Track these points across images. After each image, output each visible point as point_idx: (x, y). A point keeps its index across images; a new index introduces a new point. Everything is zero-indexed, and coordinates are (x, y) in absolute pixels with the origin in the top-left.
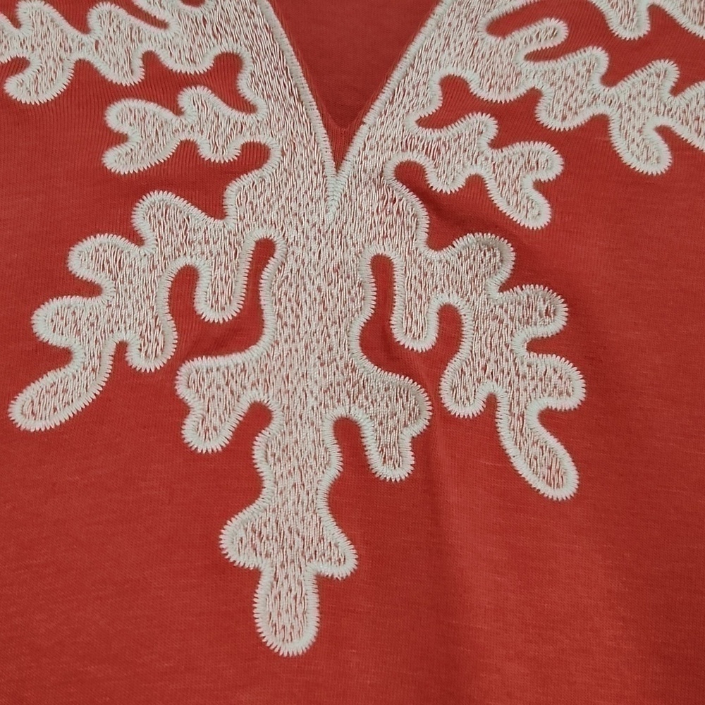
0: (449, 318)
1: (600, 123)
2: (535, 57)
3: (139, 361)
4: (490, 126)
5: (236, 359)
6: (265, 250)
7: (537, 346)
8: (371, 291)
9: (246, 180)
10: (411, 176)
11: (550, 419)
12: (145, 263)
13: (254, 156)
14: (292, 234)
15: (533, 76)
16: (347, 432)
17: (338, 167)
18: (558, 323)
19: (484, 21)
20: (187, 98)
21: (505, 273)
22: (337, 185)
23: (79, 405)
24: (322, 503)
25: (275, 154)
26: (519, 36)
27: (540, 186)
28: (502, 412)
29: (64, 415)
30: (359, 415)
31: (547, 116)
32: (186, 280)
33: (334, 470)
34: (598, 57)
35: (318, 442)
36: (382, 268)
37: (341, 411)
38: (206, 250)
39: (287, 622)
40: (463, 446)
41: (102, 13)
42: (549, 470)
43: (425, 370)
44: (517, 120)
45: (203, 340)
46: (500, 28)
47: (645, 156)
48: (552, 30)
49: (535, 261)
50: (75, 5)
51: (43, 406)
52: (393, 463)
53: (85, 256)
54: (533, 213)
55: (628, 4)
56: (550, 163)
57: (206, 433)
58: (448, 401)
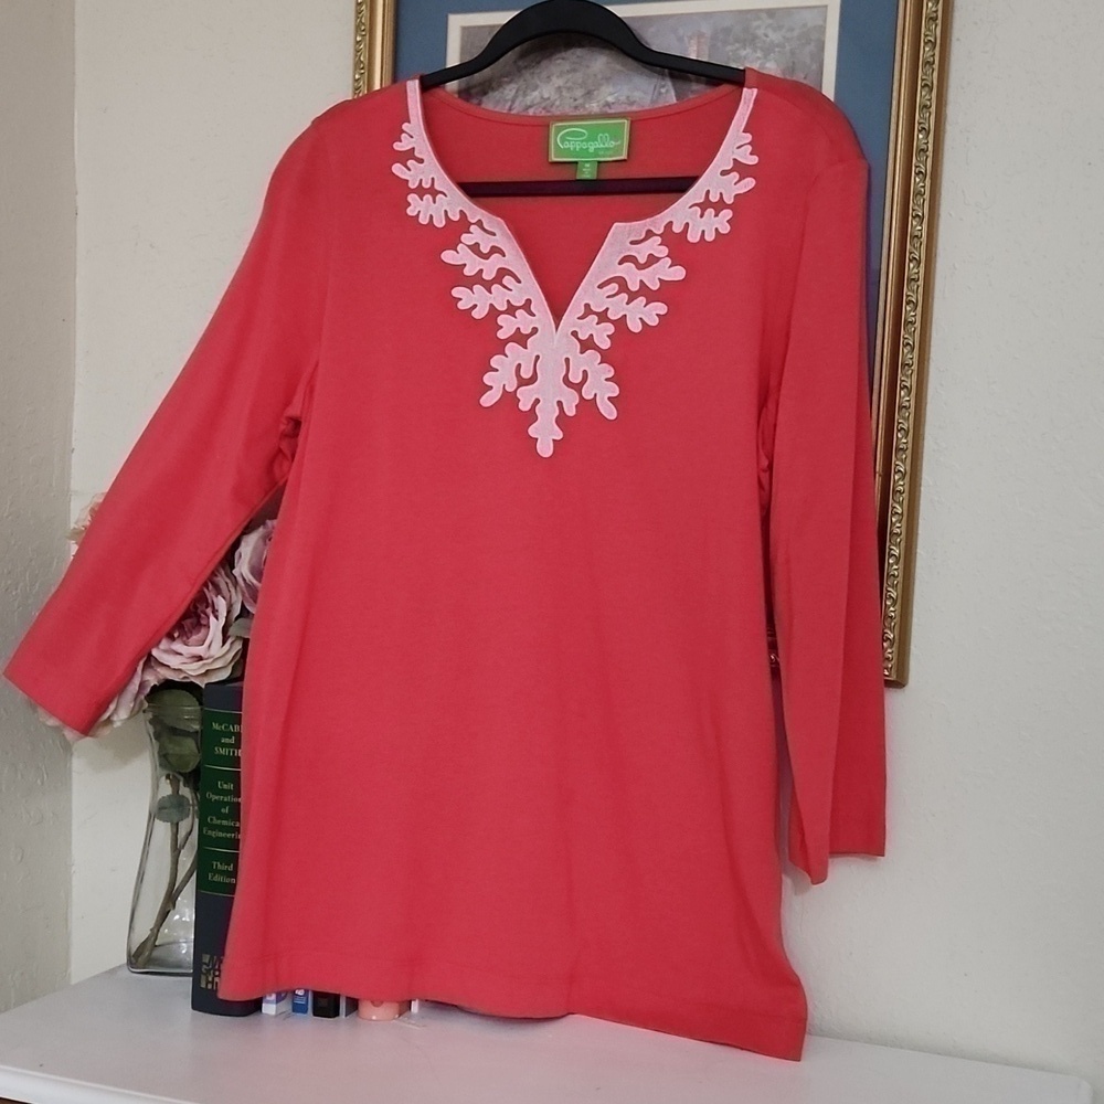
0: (585, 372)
1: (625, 316)
2: (608, 297)
3: (508, 389)
4: (596, 318)
5: (531, 386)
6: (538, 357)
7: (607, 380)
8: (565, 367)
9: (533, 338)
10: (575, 334)
11: (610, 399)
12: (509, 363)
13: (535, 330)
14: (544, 352)
15: (608, 303)
16: (560, 404)
17: (557, 329)
18: (612, 373)
20: (518, 313)
21: (599, 361)
22: (557, 336)
23: (496, 400)
24: (554, 422)
25: (540, 330)
26: (605, 289)
27: (608, 336)
28: (598, 398)
29: (492, 403)
30: (562, 400)
31: (612, 315)
32: (519, 367)
33: (557, 413)
34: (624, 296)
35: (553, 406)
36: (567, 360)
37: (558, 399)
38: (523, 358)
39: (545, 449)
40: (588, 407)
41: (495, 287)
42: (609, 411)
43: (578, 387)
44: (603, 317)
45: (523, 382)
46: (600, 287)
47: (635, 327)
48: (614, 287)
49: (606, 357)
50: (488, 286)
51: (488, 400)
52: (571, 411)
53: (495, 361)
54: (605, 344)
55: (634, 278)
56: (611, 329)
57: (524, 406)
58: (584, 395)
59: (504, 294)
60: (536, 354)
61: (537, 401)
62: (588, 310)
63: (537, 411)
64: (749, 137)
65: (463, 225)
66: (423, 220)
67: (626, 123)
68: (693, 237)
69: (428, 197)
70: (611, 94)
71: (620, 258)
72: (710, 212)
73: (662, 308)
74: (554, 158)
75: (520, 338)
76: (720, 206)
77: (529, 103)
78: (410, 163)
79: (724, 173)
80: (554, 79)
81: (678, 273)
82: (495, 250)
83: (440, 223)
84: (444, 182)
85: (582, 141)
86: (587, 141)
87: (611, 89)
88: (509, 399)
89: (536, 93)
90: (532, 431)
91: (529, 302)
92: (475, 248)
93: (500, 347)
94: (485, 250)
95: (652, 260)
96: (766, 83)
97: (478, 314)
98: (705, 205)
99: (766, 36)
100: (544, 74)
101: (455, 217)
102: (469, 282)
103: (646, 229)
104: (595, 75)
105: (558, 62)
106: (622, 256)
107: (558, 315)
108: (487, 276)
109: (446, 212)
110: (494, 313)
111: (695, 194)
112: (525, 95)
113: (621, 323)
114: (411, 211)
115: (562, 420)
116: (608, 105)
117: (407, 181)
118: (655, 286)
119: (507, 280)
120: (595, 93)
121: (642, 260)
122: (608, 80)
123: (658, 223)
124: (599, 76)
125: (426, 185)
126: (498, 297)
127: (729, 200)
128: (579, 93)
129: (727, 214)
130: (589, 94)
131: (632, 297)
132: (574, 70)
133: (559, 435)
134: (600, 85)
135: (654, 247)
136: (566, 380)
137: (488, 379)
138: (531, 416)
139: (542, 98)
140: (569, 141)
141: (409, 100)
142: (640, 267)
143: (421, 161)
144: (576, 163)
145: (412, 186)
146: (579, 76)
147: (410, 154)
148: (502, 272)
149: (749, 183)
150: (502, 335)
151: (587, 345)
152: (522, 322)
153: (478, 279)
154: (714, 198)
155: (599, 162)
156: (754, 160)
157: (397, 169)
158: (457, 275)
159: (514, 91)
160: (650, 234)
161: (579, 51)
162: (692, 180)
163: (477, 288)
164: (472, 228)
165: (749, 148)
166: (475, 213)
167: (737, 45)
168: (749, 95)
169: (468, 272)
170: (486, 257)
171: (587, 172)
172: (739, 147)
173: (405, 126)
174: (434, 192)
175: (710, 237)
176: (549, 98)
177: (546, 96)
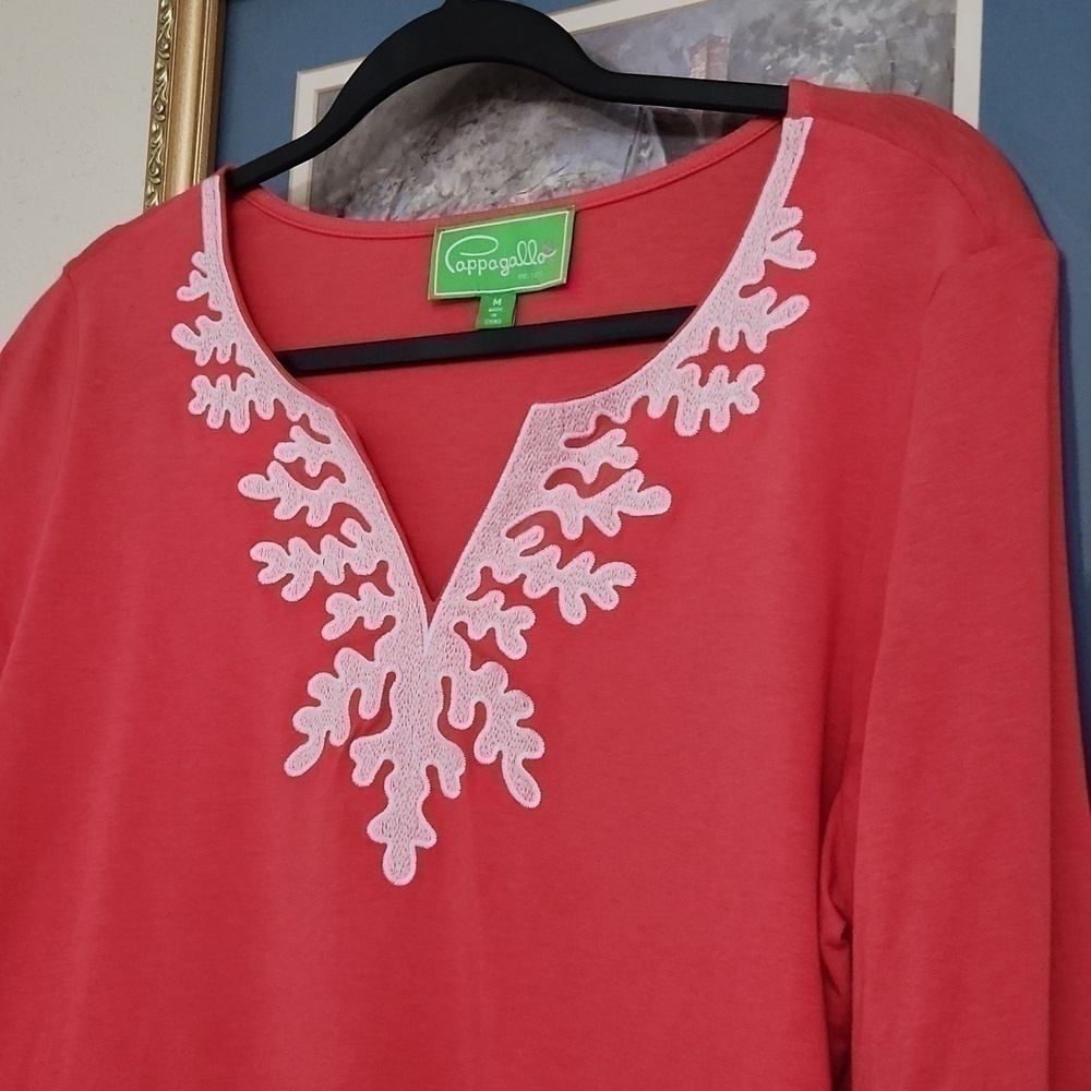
0: (480, 708)
1: (555, 592)
2: (525, 553)
3: (334, 741)
4: (501, 598)
5: (377, 736)
6: (391, 677)
7: (521, 723)
8: (441, 697)
9: (384, 638)
10: (461, 629)
11: (527, 763)
12: (339, 688)
13: (389, 623)
14: (404, 666)
15: (524, 566)
16: (432, 772)
17: (429, 626)
18: (529, 712)
19: (504, 531)
20: (363, 589)
21: (505, 684)
22: (429, 635)
23: (312, 763)
24: (419, 810)
25: (398, 621)
26: (520, 538)
27: (523, 633)
28: (505, 761)
29: (306, 768)
30: (437, 764)
31: (529, 591)
32: (357, 694)
33: (426, 793)
34: (554, 552)
35: (418, 778)
36: (446, 682)
37: (428, 762)
38: (364, 677)
39: (399, 869)
40: (484, 779)
41: (328, 541)
42: (525, 791)
43: (465, 739)
44: (514, 594)
45: (361, 728)
46: (512, 534)
47: (573, 613)
48: (537, 532)
49: (519, 675)
50: (314, 538)
51: (298, 763)
52: (452, 789)
53: (316, 685)
54: (516, 649)
55: (572, 511)
56: (527, 618)
57: (362, 777)
58: (478, 755)
59: (340, 555)
60: (389, 669)
61: (387, 767)
62: (488, 581)
63: (387, 787)
64: (796, 215)
65: (275, 428)
66: (214, 422)
67: (568, 215)
68: (686, 426)
69: (224, 379)
70: (553, 173)
71: (547, 475)
72: (721, 371)
73: (624, 574)
74: (437, 293)
75: (362, 640)
76: (739, 359)
77: (418, 208)
78: (202, 321)
79: (748, 291)
80: (459, 158)
81: (658, 501)
82: (330, 470)
83: (240, 426)
84: (251, 353)
85: (487, 258)
86: (497, 256)
87: (554, 164)
88: (337, 761)
89: (430, 189)
90: (374, 830)
91: (383, 567)
92: (296, 469)
93: (323, 656)
94: (313, 470)
95: (608, 475)
96: (830, 106)
97: (291, 594)
98: (710, 359)
99: (837, 22)
100: (444, 154)
101: (267, 413)
102: (282, 533)
103: (596, 414)
104: (527, 143)
105: (467, 128)
106: (551, 470)
107: (432, 589)
108: (315, 520)
109: (252, 403)
110: (321, 589)
111: (690, 339)
112: (413, 193)
113: (547, 607)
114: (195, 408)
115: (435, 807)
116: (547, 192)
117: (194, 353)
118: (611, 528)
119: (349, 527)
120: (527, 173)
121: (589, 478)
122: (548, 147)
123: (619, 400)
124: (534, 144)
125: (223, 359)
126: (331, 561)
127: (757, 345)
128: (499, 178)
129: (754, 374)
130: (516, 176)
131: (570, 551)
132: (493, 139)
133: (429, 839)
134: (535, 159)
135: (614, 450)
136: (444, 725)
137: (302, 720)
138: (375, 798)
139: (440, 195)
140: (465, 259)
141: (204, 211)
142: (586, 491)
143: (216, 316)
144: (477, 299)
145: (201, 361)
146: (499, 149)
147: (201, 306)
148: (342, 512)
149: (798, 306)
150: (330, 632)
151: (484, 651)
152: (369, 606)
153: (298, 526)
154: (727, 344)
155: (519, 295)
156: (807, 259)
157: (181, 334)
158: (263, 522)
159: (395, 188)
160: (604, 425)
161: (500, 104)
162: (683, 314)
163: (296, 543)
164: (295, 431)
165: (798, 236)
166: (299, 403)
167: (781, 50)
168: (795, 131)
169: (281, 513)
170: (313, 483)
171: (496, 315)
172: (774, 238)
173: (197, 259)
174: (234, 370)
175: (719, 424)
176: (451, 195)
177: (446, 192)
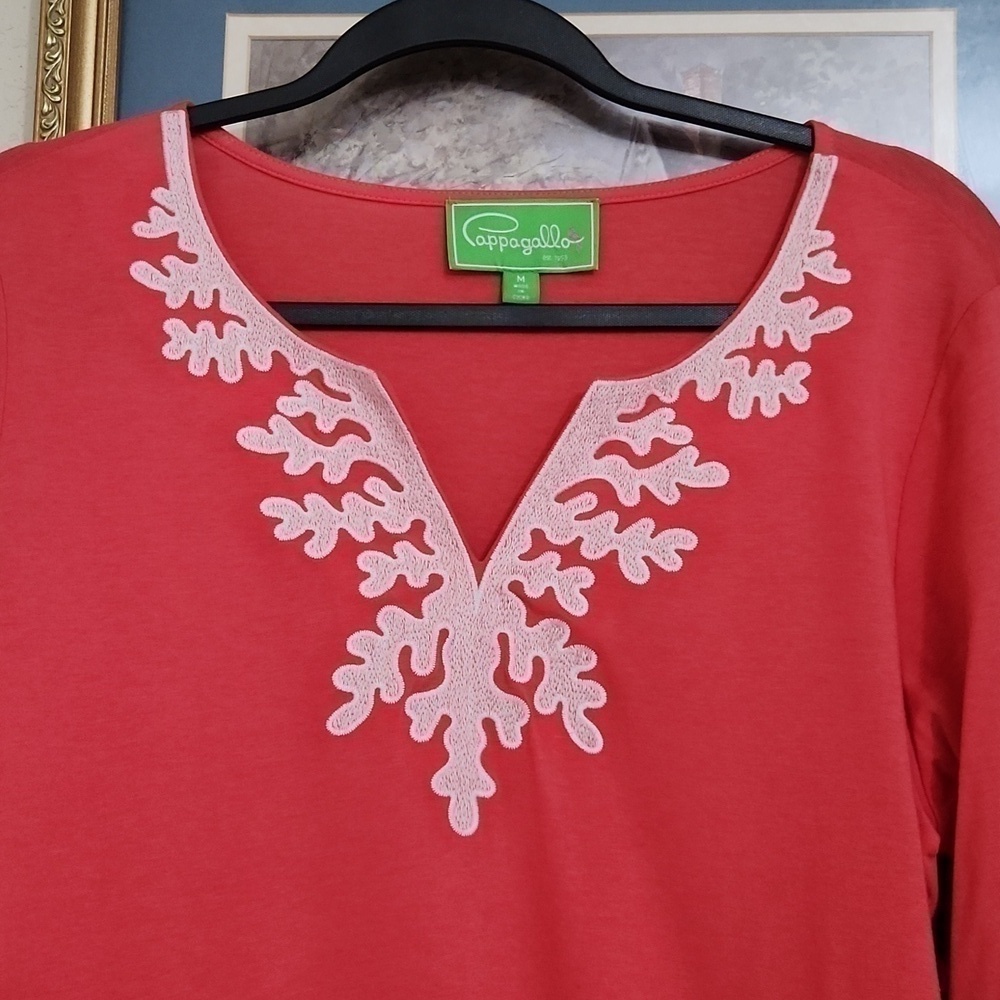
0: (538, 663)
1: (614, 554)
2: (579, 517)
3: (386, 698)
4: (557, 558)
5: (432, 692)
6: (444, 634)
7: (582, 676)
8: (498, 652)
9: (432, 596)
10: (516, 588)
11: (588, 713)
12: (385, 645)
13: (436, 581)
14: (457, 623)
15: (580, 529)
16: (489, 725)
17: (479, 584)
18: (593, 663)
19: (553, 496)
20: (398, 547)
21: (566, 639)
22: (480, 592)
23: (360, 721)
24: (478, 762)
25: (446, 581)
26: (571, 502)
27: (582, 591)
28: (565, 711)
29: (353, 727)
30: (494, 717)
31: (586, 552)
32: (406, 653)
33: (483, 744)
34: (612, 517)
35: (475, 731)
36: (503, 639)
37: (485, 715)
38: (414, 635)
39: (464, 820)
40: (546, 729)
41: (349, 499)
42: (588, 739)
43: (526, 692)
44: (571, 555)
45: (416, 684)
46: (562, 498)
47: (636, 574)
48: (589, 500)
49: (580, 633)
50: (334, 495)
51: (343, 722)
52: (512, 740)
53: (355, 643)
54: (579, 607)
55: (629, 485)
56: (588, 578)
57: (421, 732)
58: (538, 707)
59: (367, 513)
60: (441, 626)
61: (446, 721)
62: (540, 544)
63: (446, 741)
64: (829, 237)
65: (281, 378)
66: (199, 368)
67: (593, 209)
68: (739, 410)
69: (206, 326)
70: (543, 163)
71: (597, 446)
72: (767, 365)
73: (688, 540)
74: (457, 263)
75: (407, 597)
76: (784, 355)
77: (384, 174)
78: (169, 261)
79: (788, 297)
80: (432, 133)
81: (716, 475)
82: (346, 427)
83: (231, 374)
84: (238, 297)
85: (509, 236)
86: (519, 235)
87: (543, 153)
88: (388, 718)
89: (397, 157)
90: (439, 784)
91: (418, 527)
92: (306, 424)
93: (365, 614)
94: (326, 426)
95: (662, 450)
96: (852, 149)
97: (316, 549)
98: (757, 353)
99: (824, 76)
100: (413, 125)
101: (263, 364)
102: (296, 489)
103: (648, 393)
104: (512, 130)
105: (441, 104)
106: (602, 441)
107: (481, 551)
108: (334, 475)
109: (244, 354)
110: (348, 546)
111: (738, 332)
112: (376, 158)
113: (607, 568)
114: (171, 352)
115: (494, 756)
116: (537, 179)
117: (163, 295)
118: (672, 498)
119: (372, 485)
120: (514, 159)
121: (641, 449)
122: (537, 138)
123: (668, 384)
124: (520, 132)
125: (203, 302)
126: (357, 517)
127: (802, 344)
128: (481, 159)
129: (801, 370)
130: (502, 159)
131: (628, 517)
132: (472, 121)
133: (488, 787)
134: (522, 146)
135: (662, 425)
136: (502, 679)
137: (341, 678)
138: (435, 753)
139: (410, 164)
140: (485, 234)
141: (166, 145)
142: (638, 462)
143: (191, 258)
144: (500, 274)
145: (174, 302)
146: (480, 131)
147: (168, 245)
148: (361, 471)
149: (840, 317)
150: (367, 590)
151: (541, 609)
152: (409, 564)
153: (313, 480)
154: (773, 341)
155: (542, 274)
156: (843, 277)
157: (142, 272)
158: (269, 475)
159: (356, 151)
160: (653, 404)
161: (480, 92)
162: (732, 308)
163: (311, 499)
164: (299, 386)
165: (832, 256)
166: (305, 355)
167: (774, 90)
168: (824, 166)
169: (291, 468)
170: (328, 440)
171: (522, 290)
172: (811, 255)
173: (158, 194)
174: (218, 317)
175: (771, 410)
176: (423, 166)
177: (417, 162)
